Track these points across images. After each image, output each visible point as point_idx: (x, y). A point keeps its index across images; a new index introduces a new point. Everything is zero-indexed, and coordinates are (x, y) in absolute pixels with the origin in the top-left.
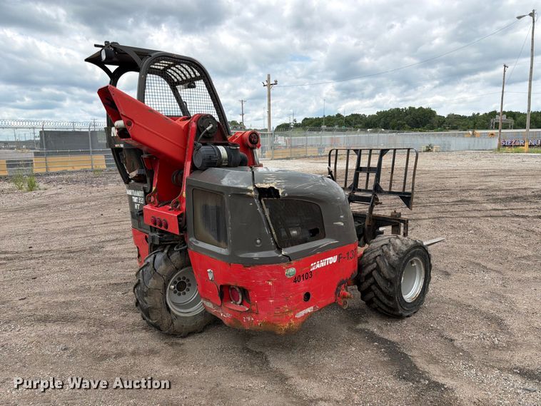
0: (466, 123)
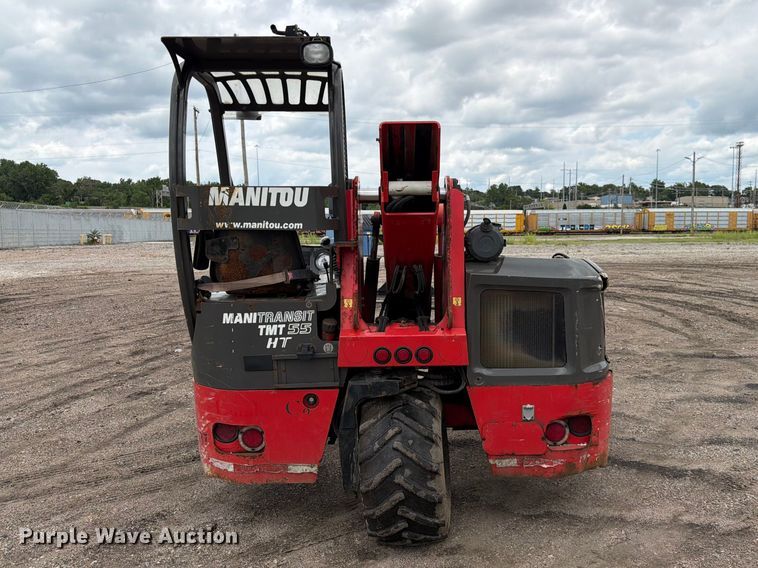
0: (115, 195)
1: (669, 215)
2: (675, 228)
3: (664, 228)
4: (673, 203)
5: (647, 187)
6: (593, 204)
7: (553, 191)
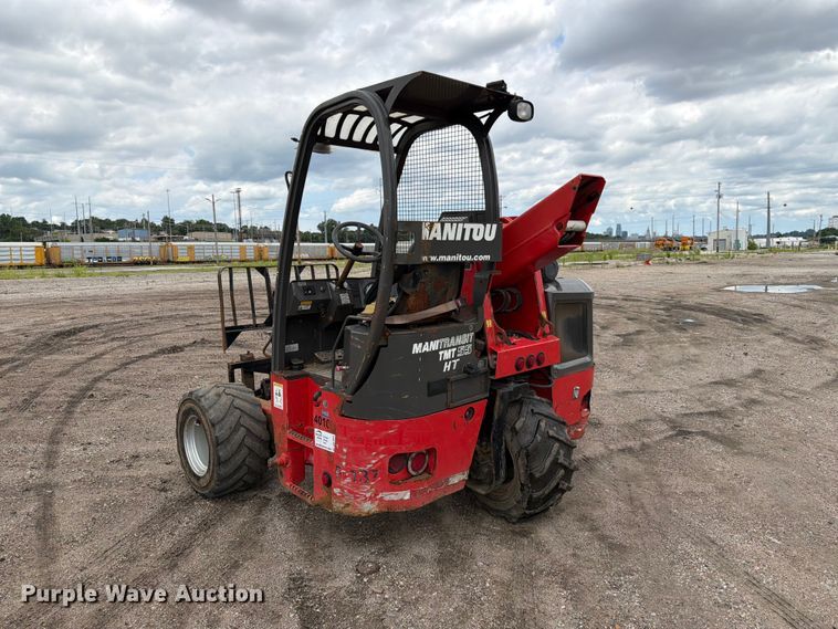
1: (191, 248)
2: (196, 259)
3: (187, 260)
4: (185, 237)
5: (159, 223)
6: (111, 238)
7: (63, 224)
